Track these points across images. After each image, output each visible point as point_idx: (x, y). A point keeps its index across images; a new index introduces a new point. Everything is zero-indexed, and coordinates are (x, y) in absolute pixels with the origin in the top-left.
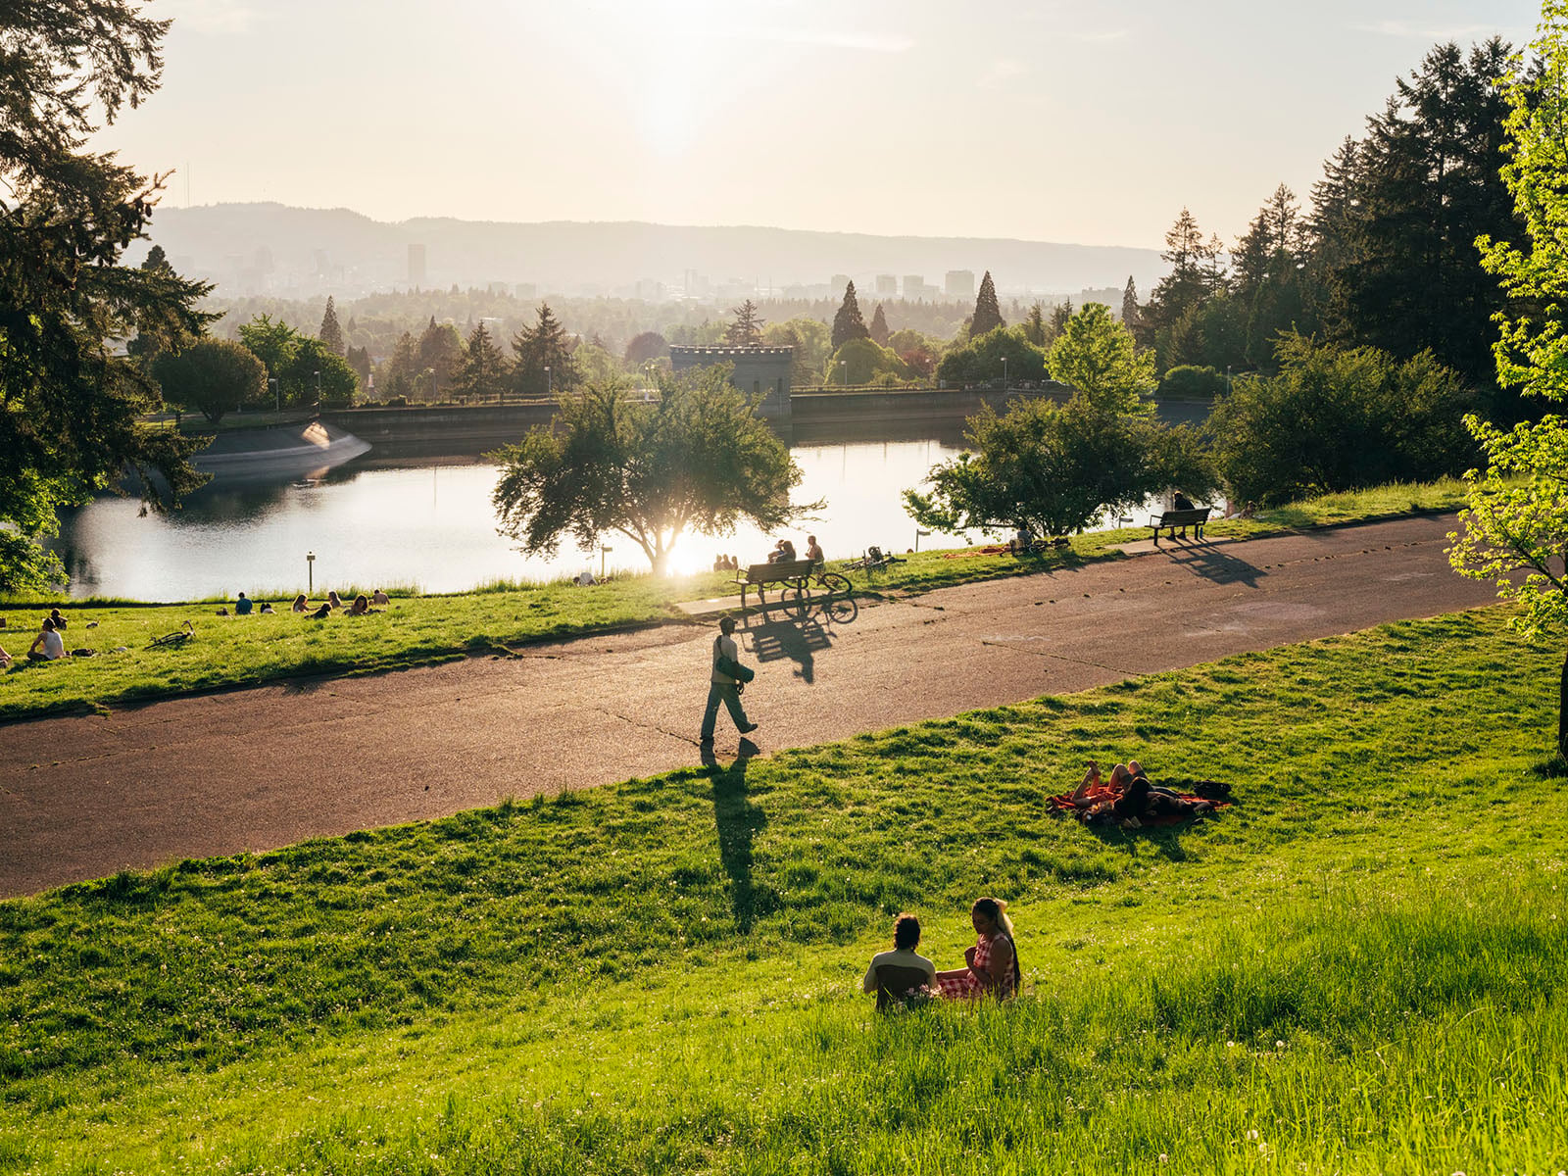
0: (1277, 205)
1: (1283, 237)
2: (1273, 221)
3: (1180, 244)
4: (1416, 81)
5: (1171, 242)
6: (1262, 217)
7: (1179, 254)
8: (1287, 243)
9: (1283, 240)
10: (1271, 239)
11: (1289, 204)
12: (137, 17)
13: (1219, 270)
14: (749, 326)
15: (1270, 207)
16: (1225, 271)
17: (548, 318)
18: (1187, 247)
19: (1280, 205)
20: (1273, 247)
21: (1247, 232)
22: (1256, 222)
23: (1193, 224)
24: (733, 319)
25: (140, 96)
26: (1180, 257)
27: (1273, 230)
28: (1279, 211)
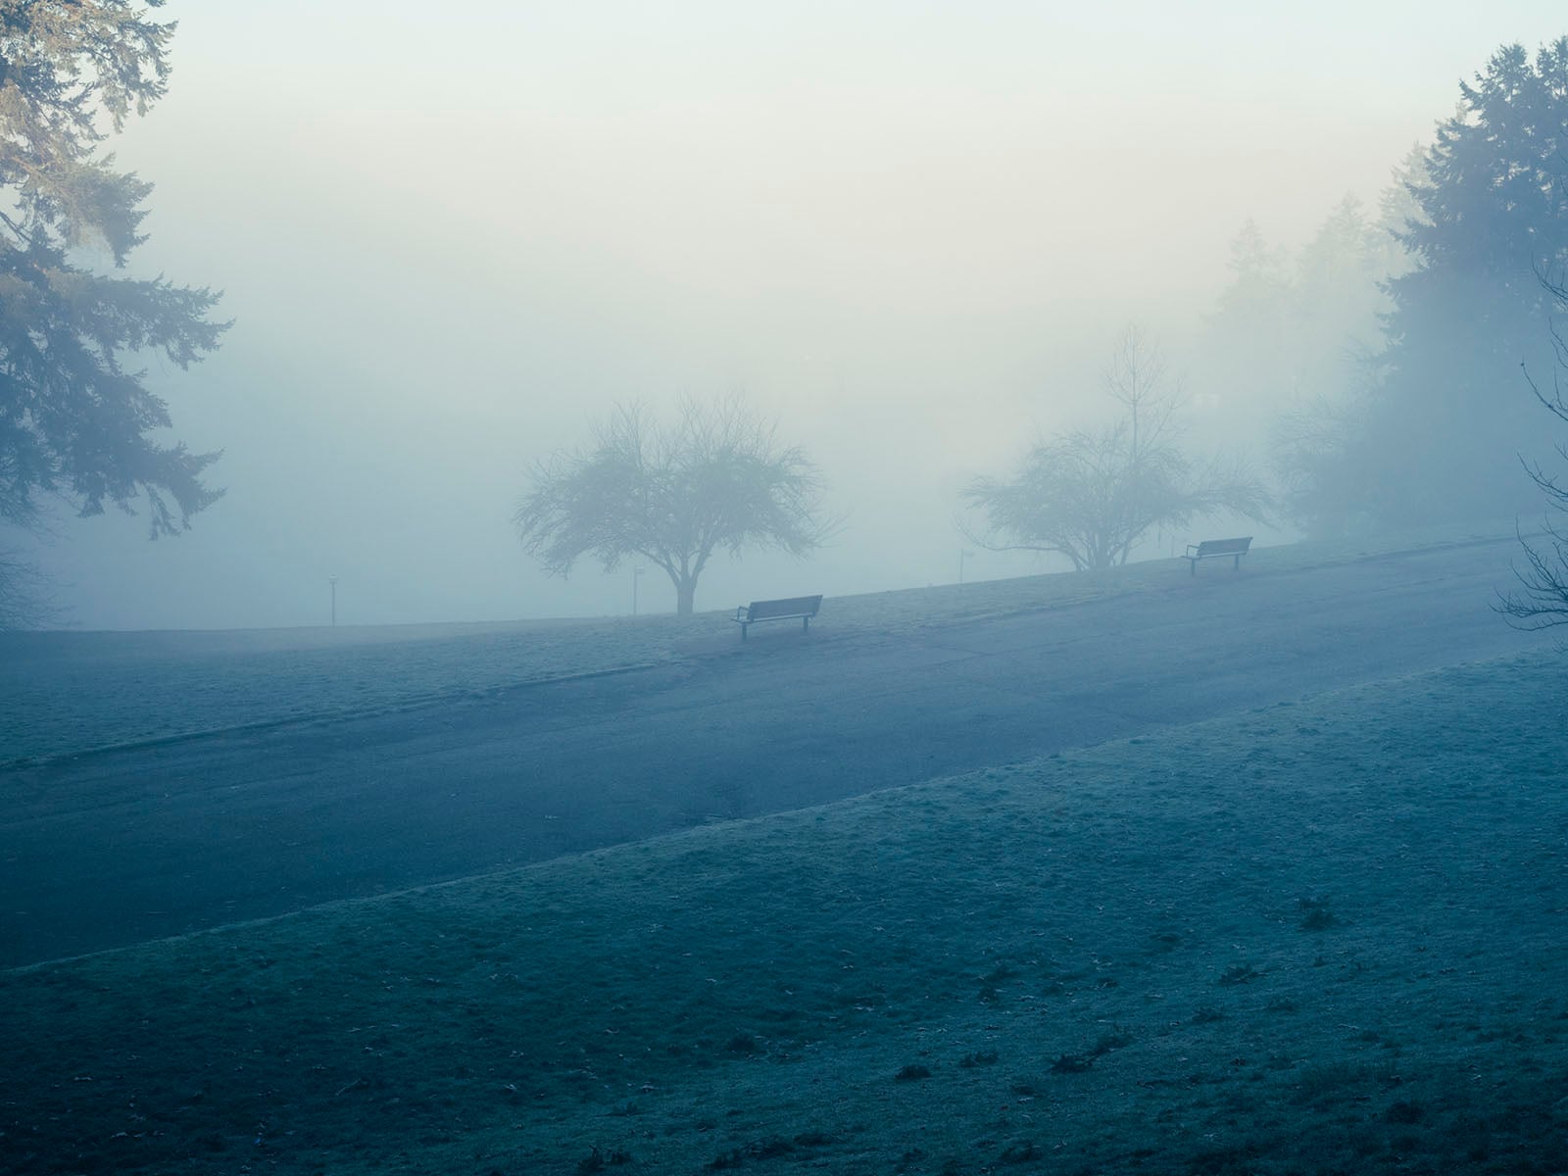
0: (1345, 212)
2: (1340, 228)
3: (1244, 252)
4: (1480, 83)
5: (1235, 251)
6: (1328, 224)
7: (1244, 262)
11: (1355, 211)
13: (1285, 278)
15: (1337, 213)
16: (1291, 279)
18: (1252, 255)
19: (1348, 212)
21: (1312, 239)
22: (1322, 229)
23: (1258, 232)
25: (147, 103)
26: (1245, 265)
28: (1346, 217)
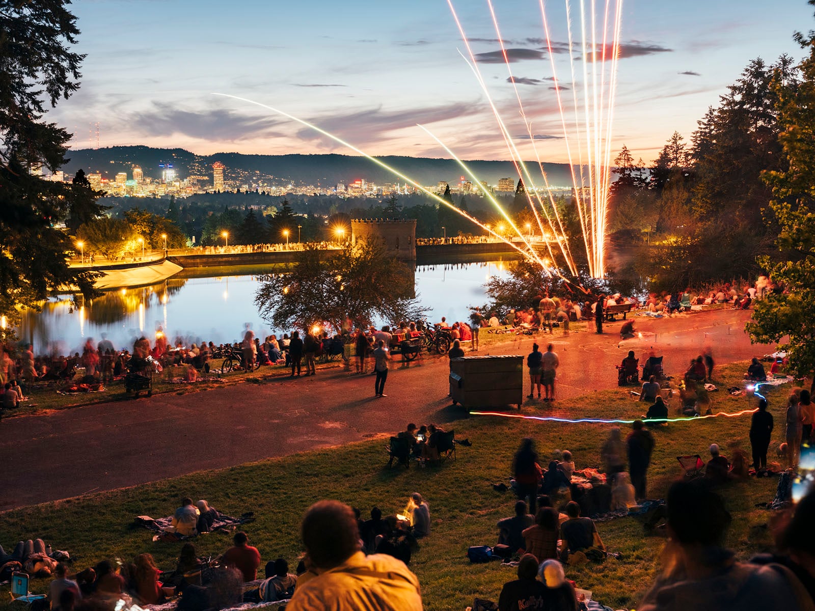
0: (673, 143)
1: (677, 159)
2: (671, 151)
3: (622, 163)
5: (617, 163)
6: (665, 149)
7: (622, 169)
8: (679, 162)
9: (677, 161)
10: (670, 160)
11: (679, 142)
12: (68, 52)
13: (643, 177)
14: (394, 209)
15: (670, 144)
16: (647, 178)
17: (287, 206)
18: (626, 165)
19: (675, 142)
20: (672, 164)
21: (658, 157)
22: (663, 152)
23: (629, 153)
24: (385, 206)
26: (622, 170)
27: (671, 156)
28: (674, 145)
